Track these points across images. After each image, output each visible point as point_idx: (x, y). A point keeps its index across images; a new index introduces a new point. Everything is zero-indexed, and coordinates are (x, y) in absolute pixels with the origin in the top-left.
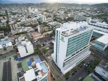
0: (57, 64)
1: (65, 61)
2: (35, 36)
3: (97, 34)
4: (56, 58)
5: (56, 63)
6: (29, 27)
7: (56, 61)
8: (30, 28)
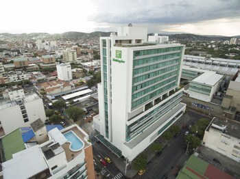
0: (109, 140)
1: (129, 120)
2: (50, 87)
3: (190, 74)
4: (107, 122)
5: (107, 136)
6: (35, 73)
7: (107, 132)
8: (37, 75)
